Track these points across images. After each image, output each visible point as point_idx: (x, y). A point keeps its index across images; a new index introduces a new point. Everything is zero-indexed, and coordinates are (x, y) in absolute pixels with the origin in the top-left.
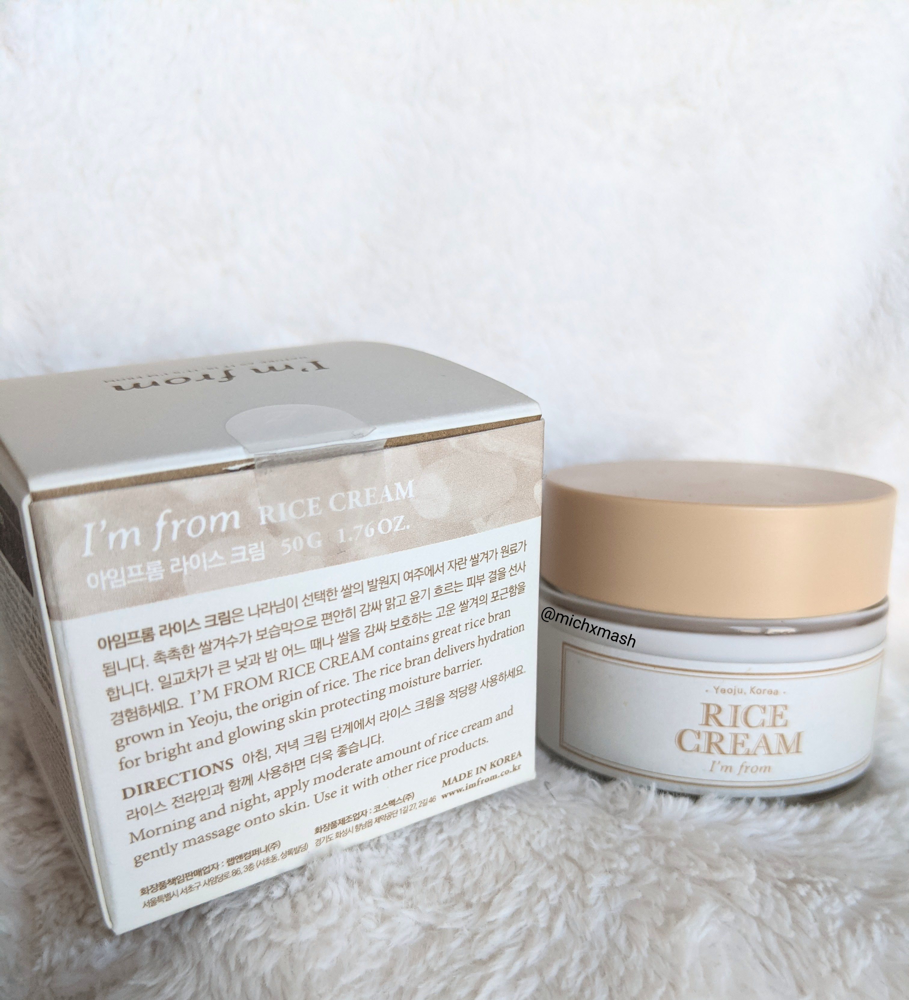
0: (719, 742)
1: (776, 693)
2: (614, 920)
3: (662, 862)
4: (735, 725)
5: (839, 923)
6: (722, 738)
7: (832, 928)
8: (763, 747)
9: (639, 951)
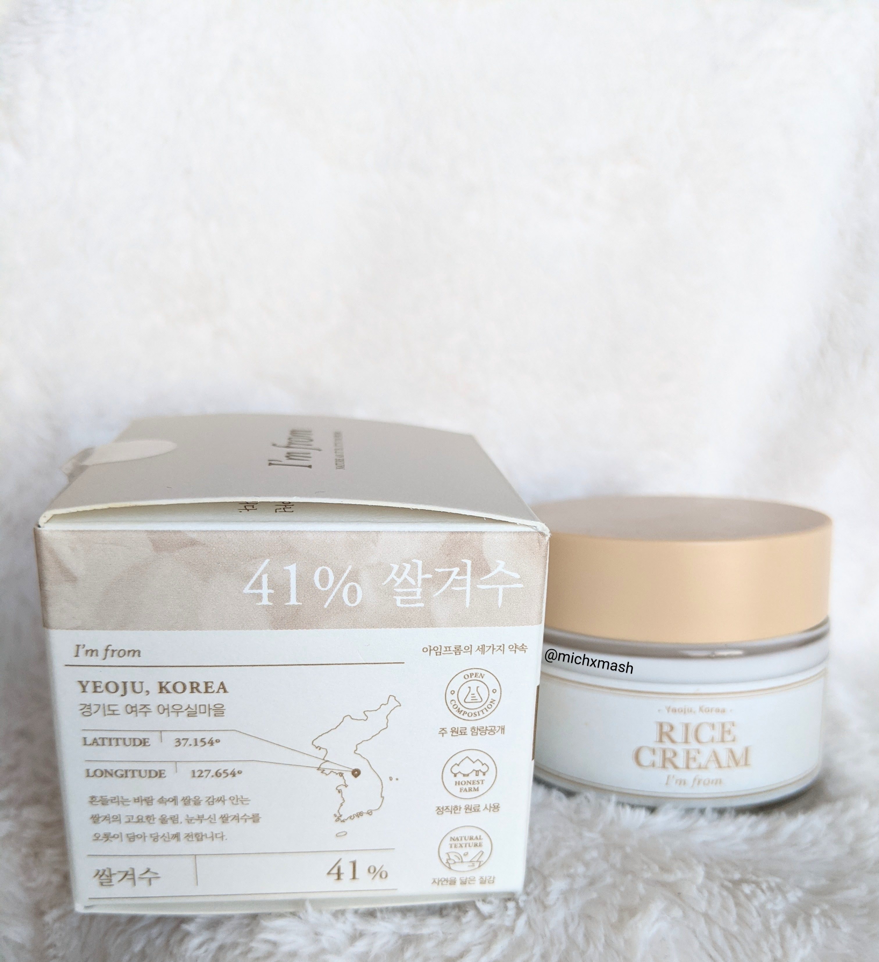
0: (673, 757)
1: (723, 711)
2: (573, 919)
3: (618, 865)
4: (686, 741)
5: (781, 918)
6: (675, 754)
7: (774, 923)
8: (713, 760)
9: (596, 946)
